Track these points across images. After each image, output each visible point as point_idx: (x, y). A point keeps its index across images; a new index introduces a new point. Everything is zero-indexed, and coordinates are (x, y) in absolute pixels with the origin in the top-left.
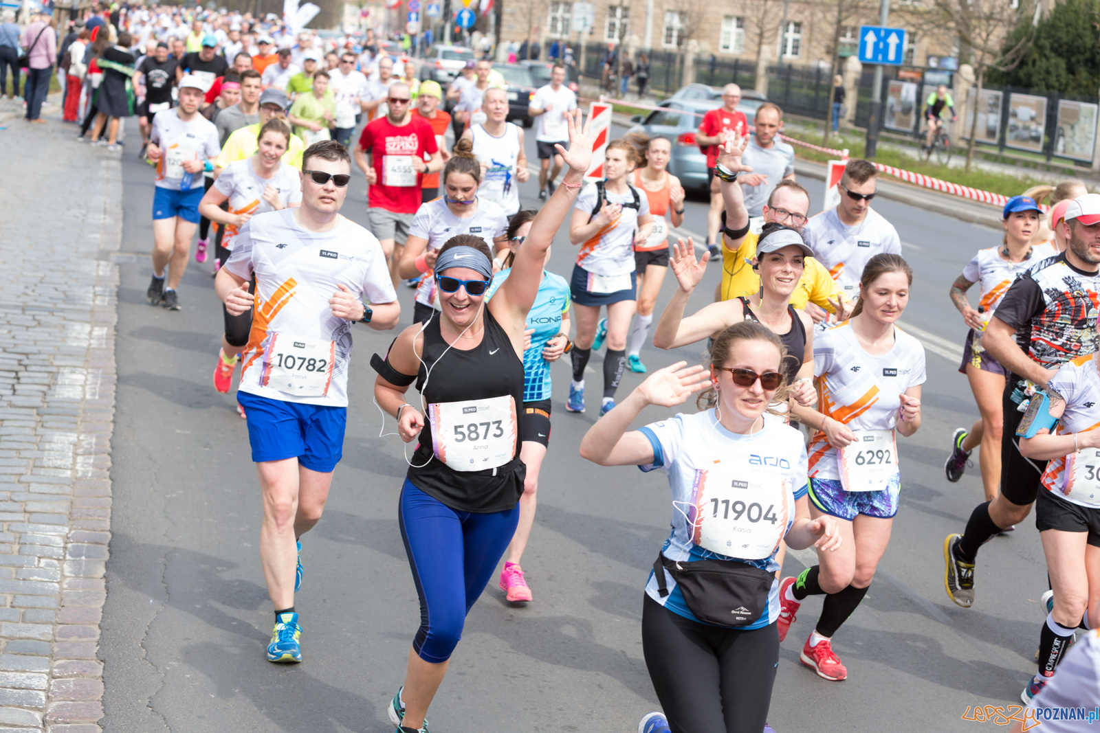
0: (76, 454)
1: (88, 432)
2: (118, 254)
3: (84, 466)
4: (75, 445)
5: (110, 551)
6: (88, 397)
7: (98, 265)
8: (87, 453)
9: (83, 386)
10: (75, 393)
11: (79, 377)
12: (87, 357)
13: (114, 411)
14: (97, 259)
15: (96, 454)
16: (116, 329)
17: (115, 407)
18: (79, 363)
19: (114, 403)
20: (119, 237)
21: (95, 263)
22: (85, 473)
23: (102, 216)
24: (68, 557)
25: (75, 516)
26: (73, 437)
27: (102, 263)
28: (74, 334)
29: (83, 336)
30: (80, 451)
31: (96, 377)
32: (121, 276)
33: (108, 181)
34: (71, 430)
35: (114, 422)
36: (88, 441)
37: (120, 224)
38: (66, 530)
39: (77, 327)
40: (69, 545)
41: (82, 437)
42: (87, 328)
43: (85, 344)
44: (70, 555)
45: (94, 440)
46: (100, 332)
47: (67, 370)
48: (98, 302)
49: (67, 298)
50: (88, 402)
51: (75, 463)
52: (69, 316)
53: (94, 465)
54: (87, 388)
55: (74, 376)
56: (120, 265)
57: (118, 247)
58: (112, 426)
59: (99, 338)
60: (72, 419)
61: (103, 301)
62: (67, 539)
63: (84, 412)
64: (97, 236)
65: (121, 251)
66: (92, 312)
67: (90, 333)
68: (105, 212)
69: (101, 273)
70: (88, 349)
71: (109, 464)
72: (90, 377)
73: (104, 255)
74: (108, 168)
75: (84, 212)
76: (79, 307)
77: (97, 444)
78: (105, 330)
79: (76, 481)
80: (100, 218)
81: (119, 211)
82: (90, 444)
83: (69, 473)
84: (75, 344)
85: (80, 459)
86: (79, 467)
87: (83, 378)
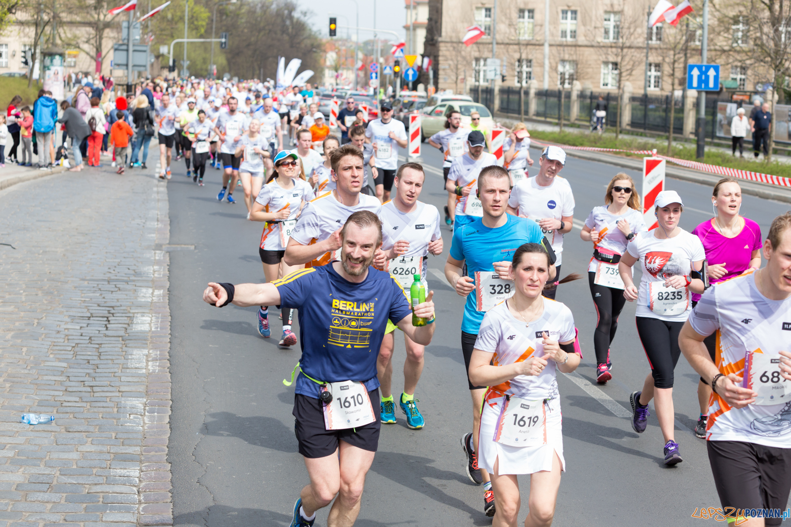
0: (148, 361)
1: (155, 348)
2: (168, 246)
3: (153, 367)
4: (147, 356)
5: (172, 410)
6: (153, 329)
7: (155, 253)
8: (155, 360)
9: (150, 324)
10: (146, 328)
11: (147, 319)
12: (151, 307)
13: (170, 336)
14: (154, 250)
15: (160, 360)
16: (169, 290)
17: (170, 334)
18: (147, 311)
19: (170, 332)
20: (168, 235)
21: (153, 252)
22: (154, 371)
23: (156, 223)
24: (147, 414)
25: (149, 393)
26: (146, 352)
27: (157, 252)
28: (142, 295)
29: (148, 295)
30: (150, 359)
31: (157, 318)
32: (170, 259)
33: (158, 200)
34: (144, 348)
35: (170, 342)
36: (154, 353)
37: (169, 228)
38: (145, 400)
39: (144, 290)
40: (147, 408)
41: (151, 352)
42: (150, 291)
43: (150, 300)
44: (148, 412)
45: (158, 353)
46: (157, 292)
47: (139, 315)
48: (156, 275)
49: (136, 274)
50: (153, 332)
51: (147, 365)
52: (138, 284)
53: (159, 366)
54: (152, 325)
55: (144, 318)
56: (169, 252)
57: (168, 242)
58: (169, 345)
59: (159, 296)
60: (144, 342)
61: (160, 274)
62: (145, 405)
63: (151, 337)
64: (153, 235)
65: (169, 244)
66: (153, 281)
67: (152, 293)
68: (158, 220)
69: (157, 258)
70: (152, 303)
71: (169, 365)
72: (153, 318)
73: (158, 247)
74: (158, 193)
75: (144, 221)
76: (144, 278)
77: (160, 355)
78: (161, 292)
79: (149, 375)
80: (155, 224)
81: (167, 219)
82: (156, 355)
83: (144, 371)
84: (143, 300)
85: (150, 363)
86: (150, 367)
87: (150, 319)
